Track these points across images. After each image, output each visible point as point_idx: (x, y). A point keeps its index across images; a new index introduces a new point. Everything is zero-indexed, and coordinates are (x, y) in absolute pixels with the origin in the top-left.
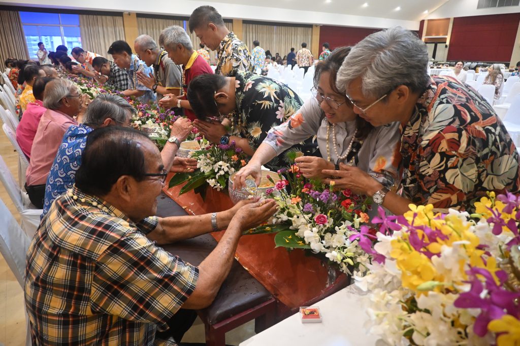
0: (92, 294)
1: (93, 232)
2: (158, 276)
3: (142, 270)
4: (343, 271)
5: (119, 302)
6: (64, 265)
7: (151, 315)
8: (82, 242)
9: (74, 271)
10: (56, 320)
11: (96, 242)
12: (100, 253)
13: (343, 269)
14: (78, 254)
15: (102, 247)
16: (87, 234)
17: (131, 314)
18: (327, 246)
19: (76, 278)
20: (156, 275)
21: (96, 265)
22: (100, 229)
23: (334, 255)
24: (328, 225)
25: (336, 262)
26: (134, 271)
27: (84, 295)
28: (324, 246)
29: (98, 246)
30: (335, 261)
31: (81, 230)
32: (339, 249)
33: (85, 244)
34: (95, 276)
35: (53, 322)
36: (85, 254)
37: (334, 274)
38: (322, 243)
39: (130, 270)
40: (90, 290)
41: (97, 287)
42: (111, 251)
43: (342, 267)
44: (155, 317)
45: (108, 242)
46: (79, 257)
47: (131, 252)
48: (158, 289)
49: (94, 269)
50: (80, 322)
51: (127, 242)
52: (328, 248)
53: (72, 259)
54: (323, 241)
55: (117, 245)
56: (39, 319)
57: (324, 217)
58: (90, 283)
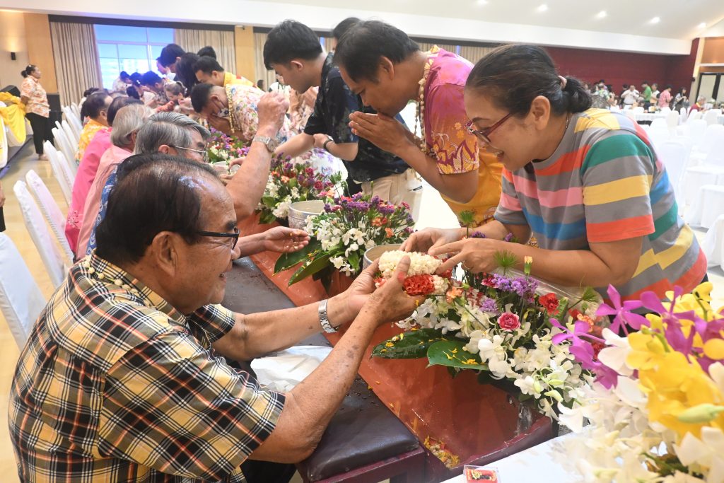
0: (101, 426)
1: (107, 326)
2: (210, 407)
3: (183, 393)
4: (545, 412)
5: (147, 439)
6: (62, 376)
7: (199, 464)
8: (88, 341)
9: (74, 387)
10: (47, 461)
11: (109, 343)
12: (113, 362)
13: (545, 410)
14: (82, 360)
15: (117, 353)
16: (99, 328)
17: (165, 458)
18: (517, 368)
19: (76, 400)
20: (207, 403)
21: (107, 382)
22: (118, 323)
23: (529, 385)
24: (521, 333)
25: (533, 396)
26: (171, 395)
27: (88, 427)
28: (513, 369)
29: (111, 349)
30: (530, 394)
31: (91, 322)
32: (538, 373)
33: (93, 345)
34: (105, 399)
35: (42, 464)
36: (91, 361)
37: (529, 418)
38: (509, 362)
39: (162, 393)
40: (98, 420)
41: (110, 416)
42: (130, 361)
43: (543, 407)
44: (205, 470)
45: (127, 345)
46: (83, 365)
47: (164, 366)
48: (210, 428)
49: (103, 387)
50: (83, 469)
51: (157, 349)
52: (520, 372)
53: (73, 368)
54: (511, 360)
55: (140, 351)
56: (24, 457)
57: (515, 319)
58: (98, 408)
